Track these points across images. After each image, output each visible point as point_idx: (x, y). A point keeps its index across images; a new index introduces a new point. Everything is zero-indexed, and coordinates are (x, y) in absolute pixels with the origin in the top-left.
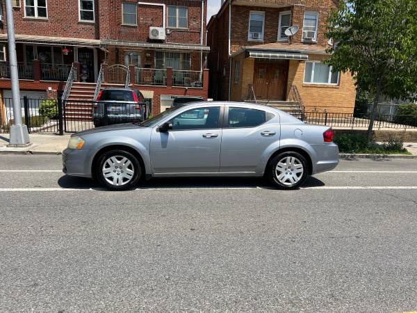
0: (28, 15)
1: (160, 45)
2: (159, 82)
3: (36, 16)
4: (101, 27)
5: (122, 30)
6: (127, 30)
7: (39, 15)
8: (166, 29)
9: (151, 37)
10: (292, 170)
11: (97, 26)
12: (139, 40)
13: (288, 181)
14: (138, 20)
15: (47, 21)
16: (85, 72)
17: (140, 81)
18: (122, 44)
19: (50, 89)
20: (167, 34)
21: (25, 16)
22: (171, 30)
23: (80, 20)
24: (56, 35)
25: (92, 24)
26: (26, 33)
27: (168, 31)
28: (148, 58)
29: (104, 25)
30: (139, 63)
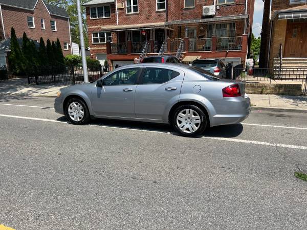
0: (128, 12)
1: (211, 20)
2: (208, 49)
3: (132, 12)
4: (169, 13)
5: (184, 12)
6: (187, 12)
7: (134, 11)
8: (216, 6)
9: (204, 14)
10: (191, 120)
11: (167, 12)
12: (196, 18)
13: (188, 129)
14: (196, 3)
15: (138, 14)
16: (156, 46)
17: (195, 49)
18: (184, 22)
19: (136, 59)
20: (217, 10)
21: (127, 13)
22: (220, 6)
23: (157, 10)
24: (143, 23)
25: (164, 11)
26: (127, 24)
27: (218, 7)
28: (201, 31)
29: (171, 11)
30: (195, 35)
